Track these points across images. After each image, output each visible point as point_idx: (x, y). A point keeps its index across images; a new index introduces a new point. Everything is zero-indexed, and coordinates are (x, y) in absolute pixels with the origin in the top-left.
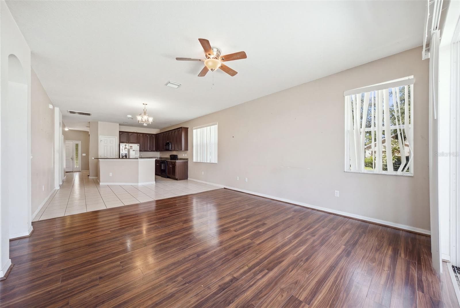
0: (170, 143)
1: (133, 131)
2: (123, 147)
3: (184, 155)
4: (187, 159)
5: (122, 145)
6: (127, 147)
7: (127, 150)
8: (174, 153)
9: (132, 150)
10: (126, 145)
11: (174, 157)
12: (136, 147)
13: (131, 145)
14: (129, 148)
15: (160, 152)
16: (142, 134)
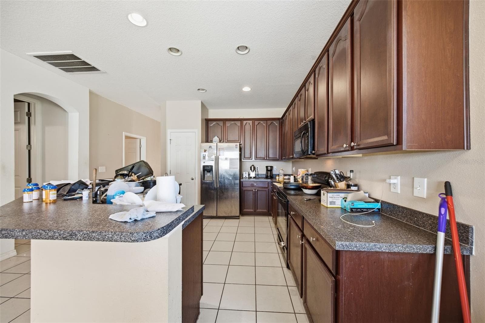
15: (293, 162)
16: (251, 122)
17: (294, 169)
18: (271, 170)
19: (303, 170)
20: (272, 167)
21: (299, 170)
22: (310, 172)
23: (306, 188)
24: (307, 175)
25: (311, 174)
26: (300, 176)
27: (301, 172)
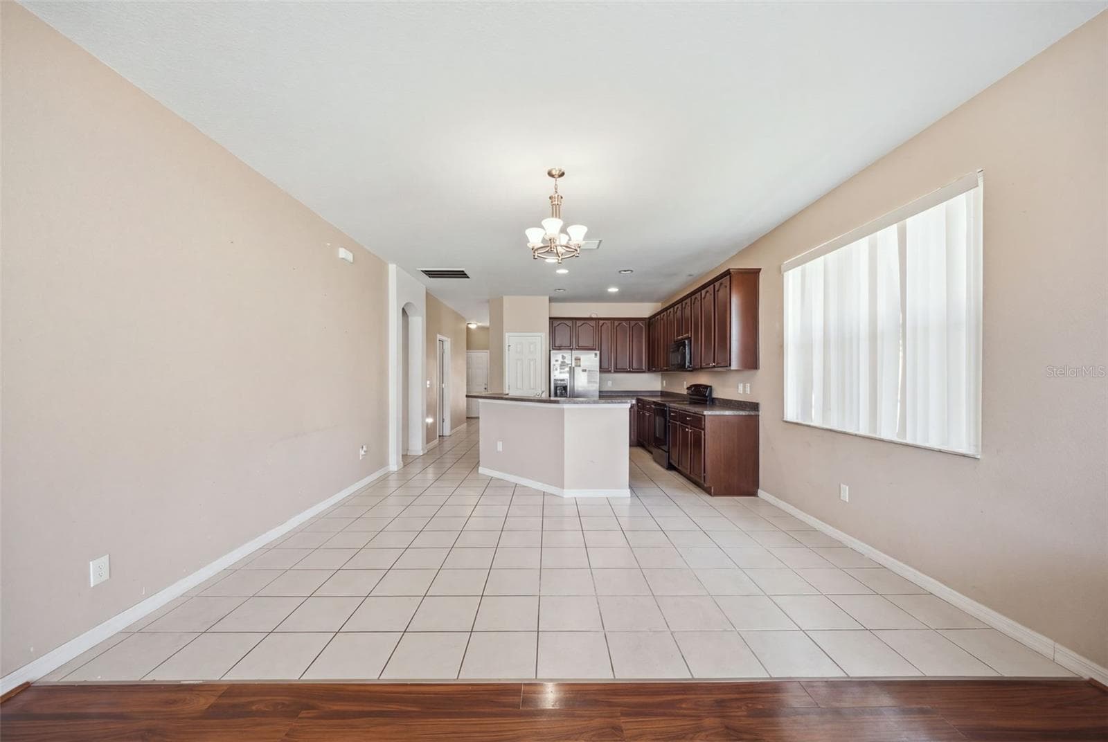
0: (686, 342)
1: (586, 316)
2: (557, 361)
3: (741, 387)
4: (755, 407)
5: (557, 356)
6: (568, 360)
7: (567, 369)
8: (702, 379)
9: (581, 368)
10: (563, 357)
11: (701, 395)
12: (590, 359)
13: (576, 354)
14: (573, 365)
15: (662, 375)
17: (664, 383)
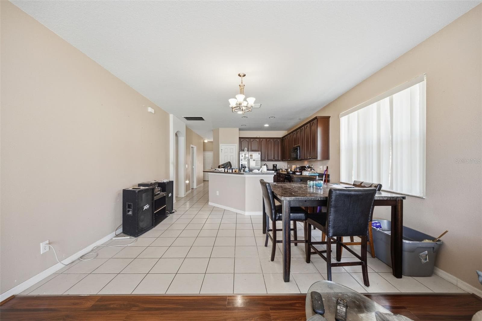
0: (298, 148)
1: (255, 136)
2: (242, 156)
3: (321, 167)
6: (247, 156)
7: (247, 160)
9: (252, 159)
10: (245, 154)
12: (257, 156)
13: (251, 153)
14: (249, 158)
15: (288, 163)
16: (265, 139)
17: (289, 166)
18: (276, 167)
19: (295, 166)
20: (276, 165)
21: (293, 166)
22: (298, 167)
23: (297, 172)
24: (297, 168)
25: (299, 168)
26: (294, 168)
27: (294, 167)
